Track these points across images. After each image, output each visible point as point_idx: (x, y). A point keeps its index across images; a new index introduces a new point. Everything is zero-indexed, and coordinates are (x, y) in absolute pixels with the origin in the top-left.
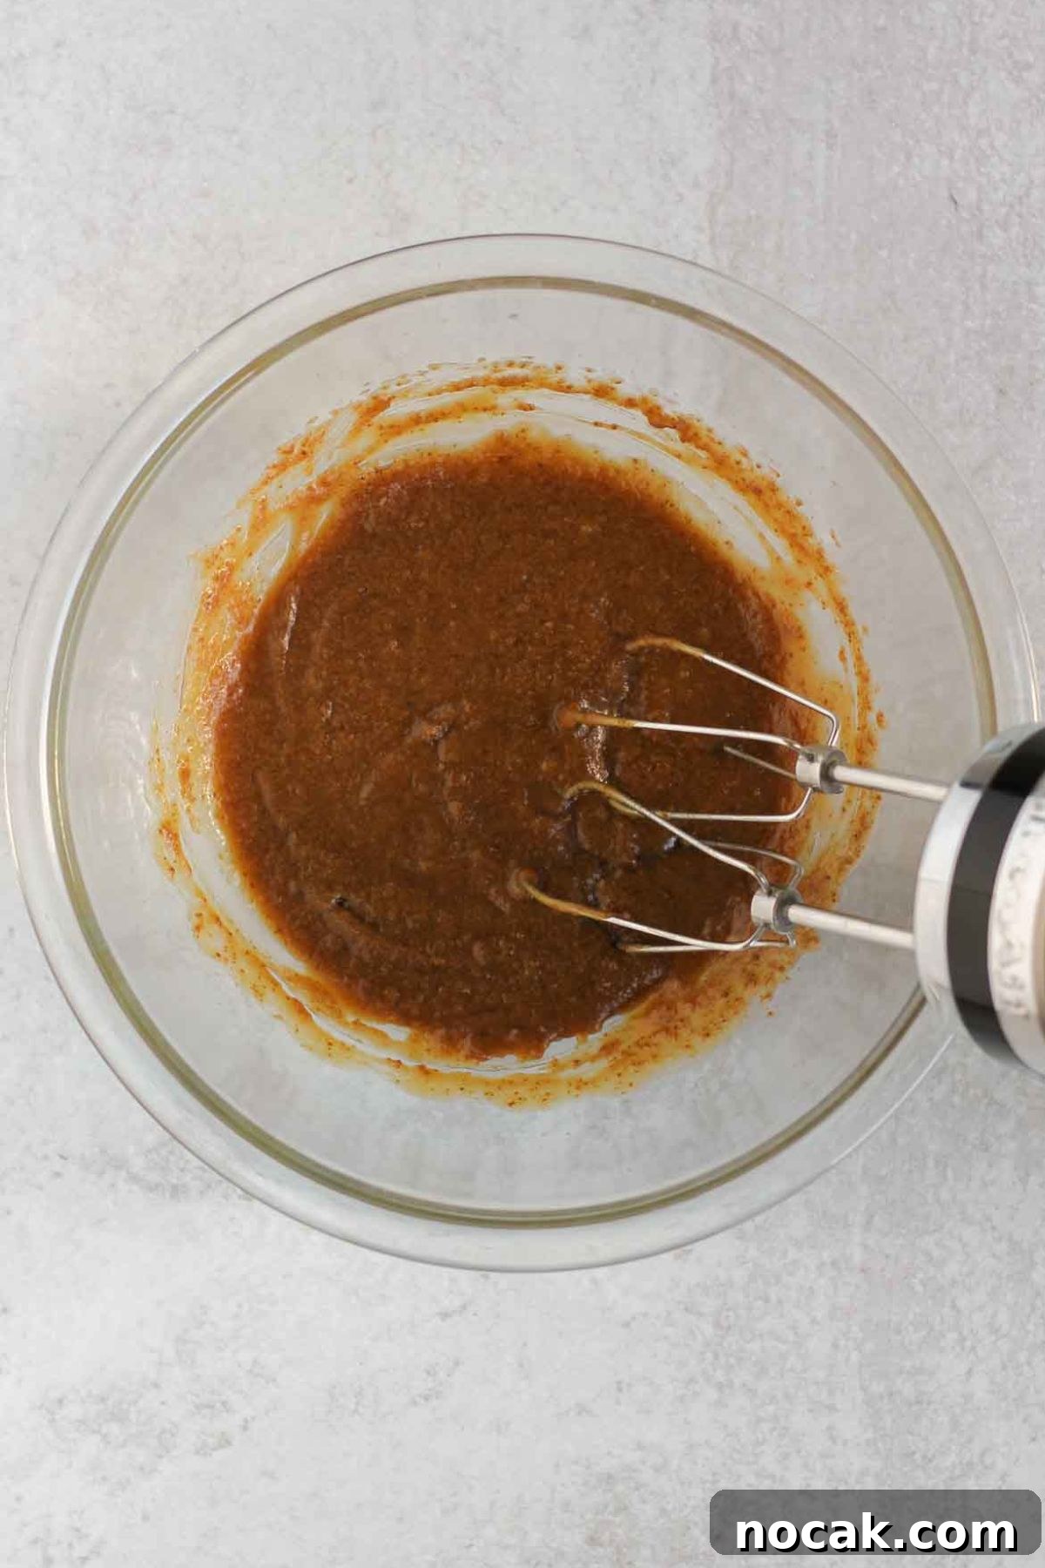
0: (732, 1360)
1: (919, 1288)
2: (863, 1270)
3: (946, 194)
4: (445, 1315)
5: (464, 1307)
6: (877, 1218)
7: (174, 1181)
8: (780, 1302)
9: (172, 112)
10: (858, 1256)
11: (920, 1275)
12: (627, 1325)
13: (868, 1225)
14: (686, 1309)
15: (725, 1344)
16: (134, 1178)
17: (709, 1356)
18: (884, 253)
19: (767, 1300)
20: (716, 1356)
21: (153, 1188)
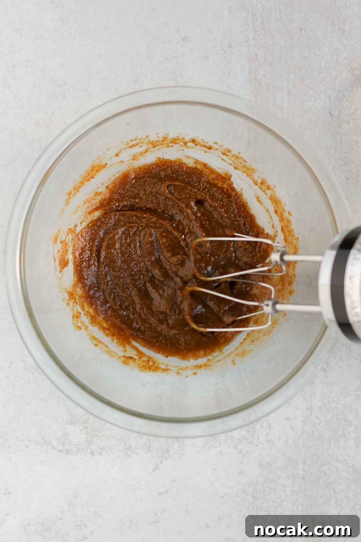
0: (258, 509)
1: (322, 484)
2: (303, 478)
3: (328, 112)
4: (160, 494)
5: (166, 491)
6: (307, 460)
7: (67, 449)
8: (274, 489)
9: (66, 84)
10: (301, 473)
11: (322, 480)
12: (222, 497)
13: (304, 463)
14: (243, 492)
15: (256, 503)
16: (54, 448)
17: (251, 508)
18: (307, 132)
19: (270, 488)
20: (253, 508)
21: (60, 451)
